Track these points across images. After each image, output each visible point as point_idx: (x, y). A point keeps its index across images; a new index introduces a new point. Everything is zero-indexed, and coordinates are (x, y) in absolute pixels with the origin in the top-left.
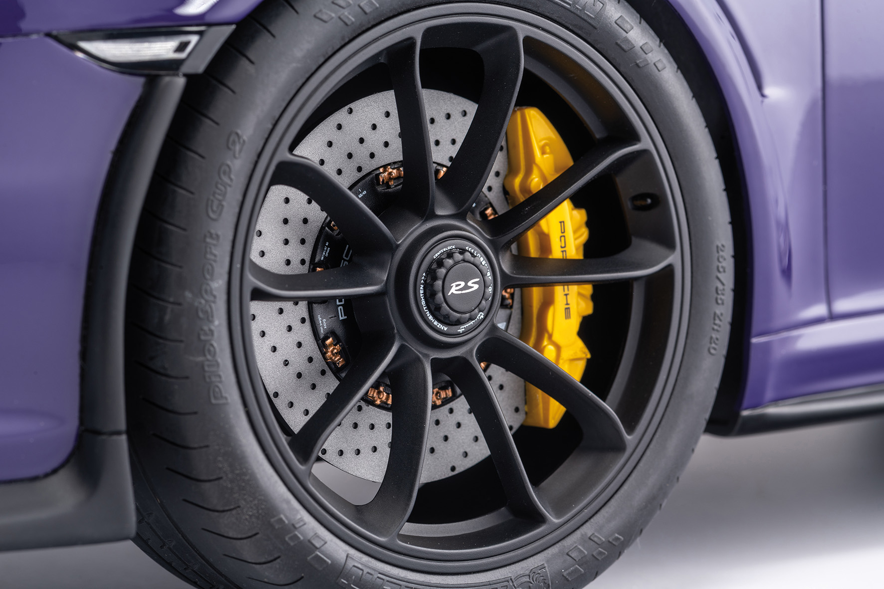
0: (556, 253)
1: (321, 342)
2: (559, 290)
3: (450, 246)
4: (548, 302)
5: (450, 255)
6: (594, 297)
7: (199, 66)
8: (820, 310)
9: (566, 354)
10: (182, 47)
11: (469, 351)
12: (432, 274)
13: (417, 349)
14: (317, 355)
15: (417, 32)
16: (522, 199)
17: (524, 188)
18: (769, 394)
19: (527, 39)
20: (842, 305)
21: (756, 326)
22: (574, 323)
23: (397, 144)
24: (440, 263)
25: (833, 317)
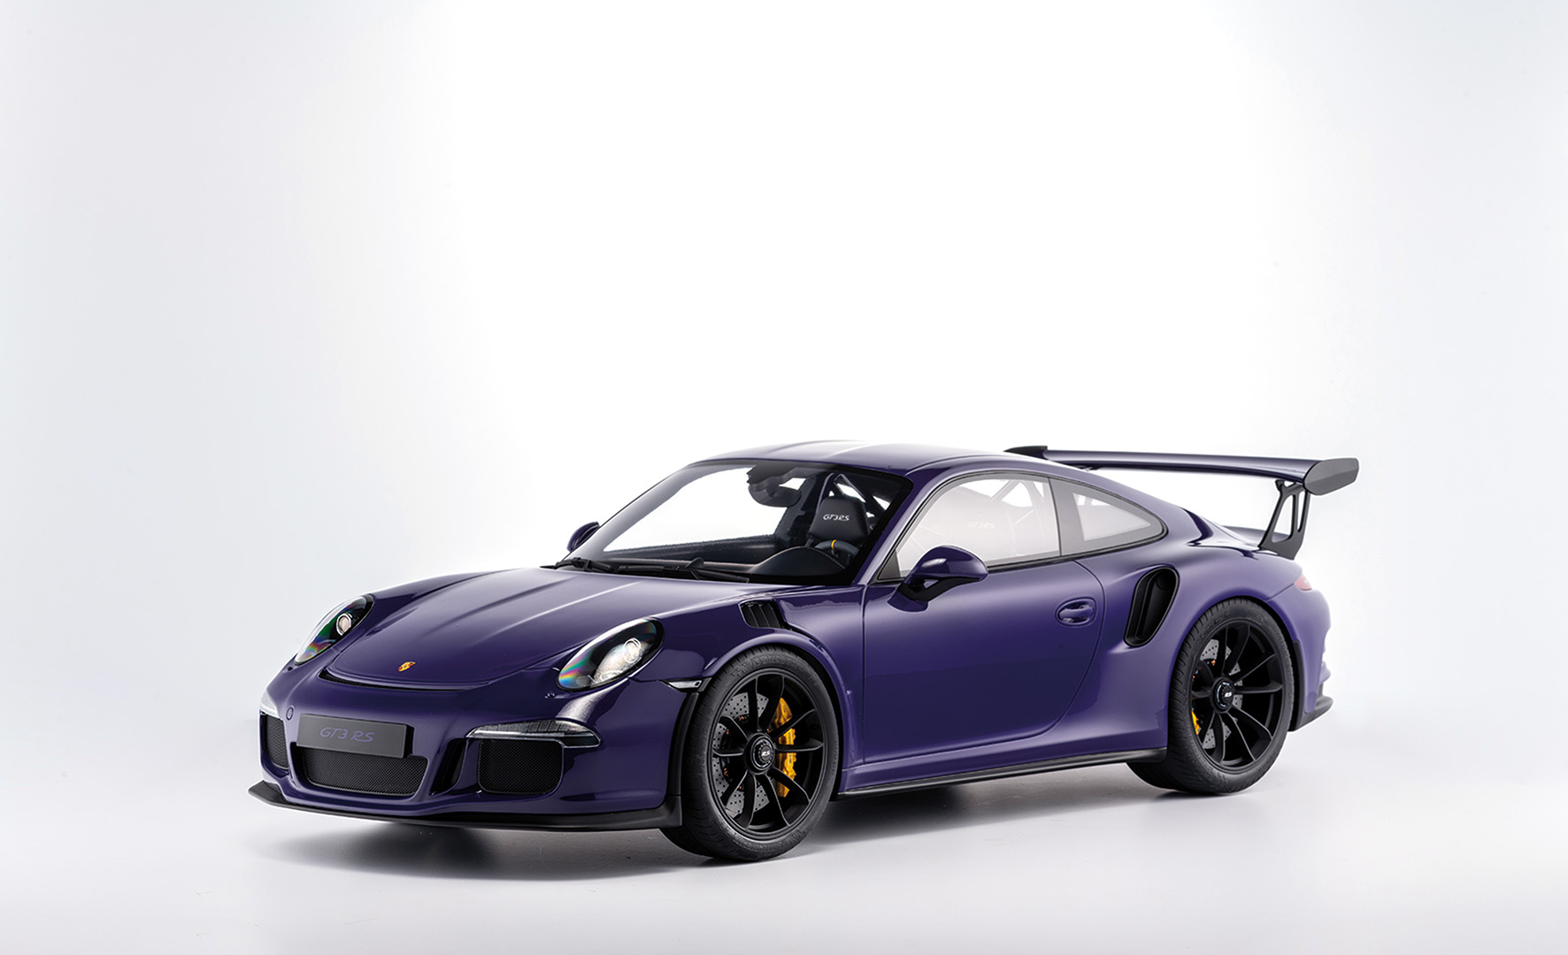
0: (788, 743)
1: (722, 769)
2: (788, 754)
3: (761, 741)
4: (785, 758)
5: (762, 744)
6: (796, 756)
7: (702, 689)
8: (861, 761)
9: (790, 774)
10: (697, 684)
11: (764, 773)
12: (757, 750)
13: (752, 772)
14: (720, 770)
15: (756, 677)
16: (778, 727)
17: (779, 723)
18: (846, 788)
19: (785, 679)
20: (867, 760)
21: (844, 766)
22: (792, 765)
23: (747, 709)
24: (759, 746)
25: (865, 763)
